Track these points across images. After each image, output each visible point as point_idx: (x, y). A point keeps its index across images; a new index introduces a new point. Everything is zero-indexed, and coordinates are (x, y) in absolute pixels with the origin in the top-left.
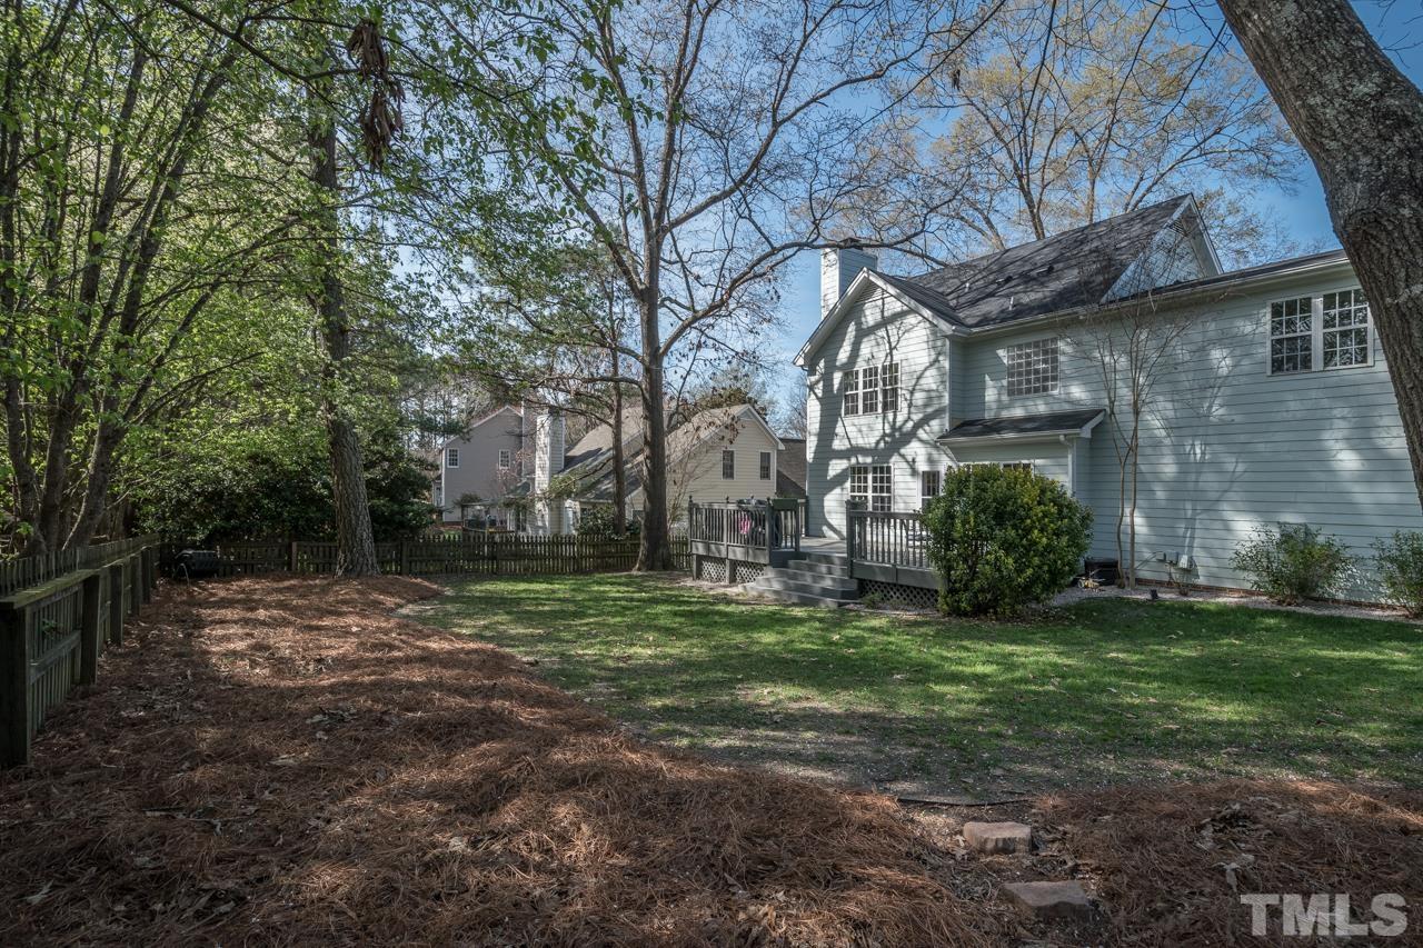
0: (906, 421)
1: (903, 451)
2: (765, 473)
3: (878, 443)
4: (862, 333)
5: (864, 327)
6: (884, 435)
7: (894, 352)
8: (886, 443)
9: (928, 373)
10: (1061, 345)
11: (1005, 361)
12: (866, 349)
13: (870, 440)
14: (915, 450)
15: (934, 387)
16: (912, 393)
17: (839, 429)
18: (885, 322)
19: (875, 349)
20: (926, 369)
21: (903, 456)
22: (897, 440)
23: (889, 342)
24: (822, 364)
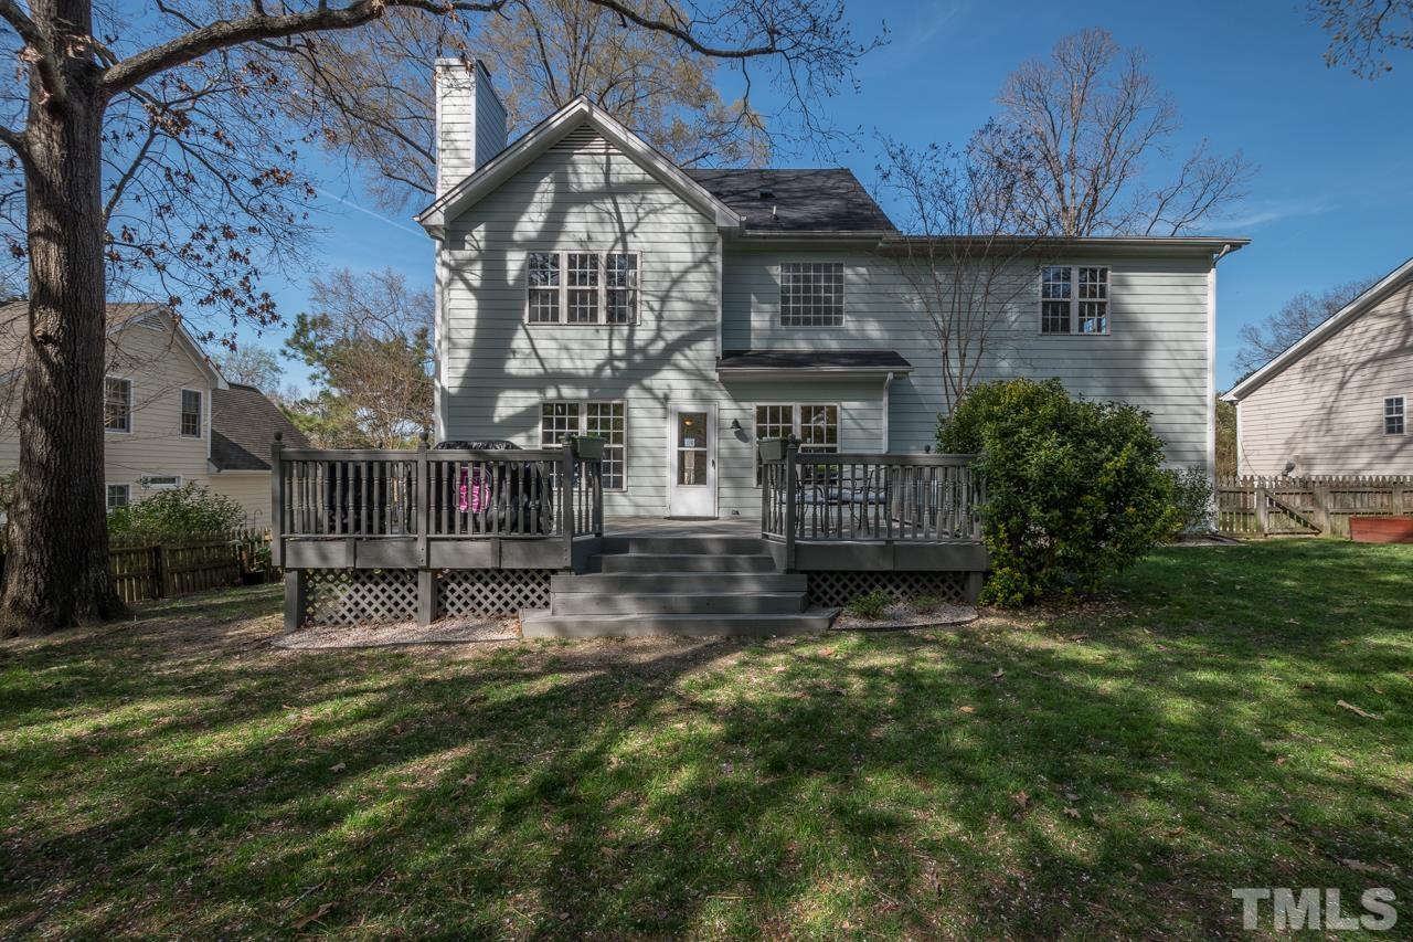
0: (653, 341)
1: (647, 382)
2: (190, 424)
3: (599, 369)
4: (567, 199)
5: (574, 188)
6: (611, 358)
7: (630, 238)
8: (615, 369)
9: (691, 277)
10: (848, 272)
11: (779, 281)
12: (577, 223)
13: (587, 363)
14: (670, 380)
15: (702, 296)
16: (664, 299)
17: (520, 342)
18: (610, 191)
19: (597, 228)
20: (686, 271)
21: (649, 390)
22: (640, 366)
23: (620, 222)
24: (479, 233)
